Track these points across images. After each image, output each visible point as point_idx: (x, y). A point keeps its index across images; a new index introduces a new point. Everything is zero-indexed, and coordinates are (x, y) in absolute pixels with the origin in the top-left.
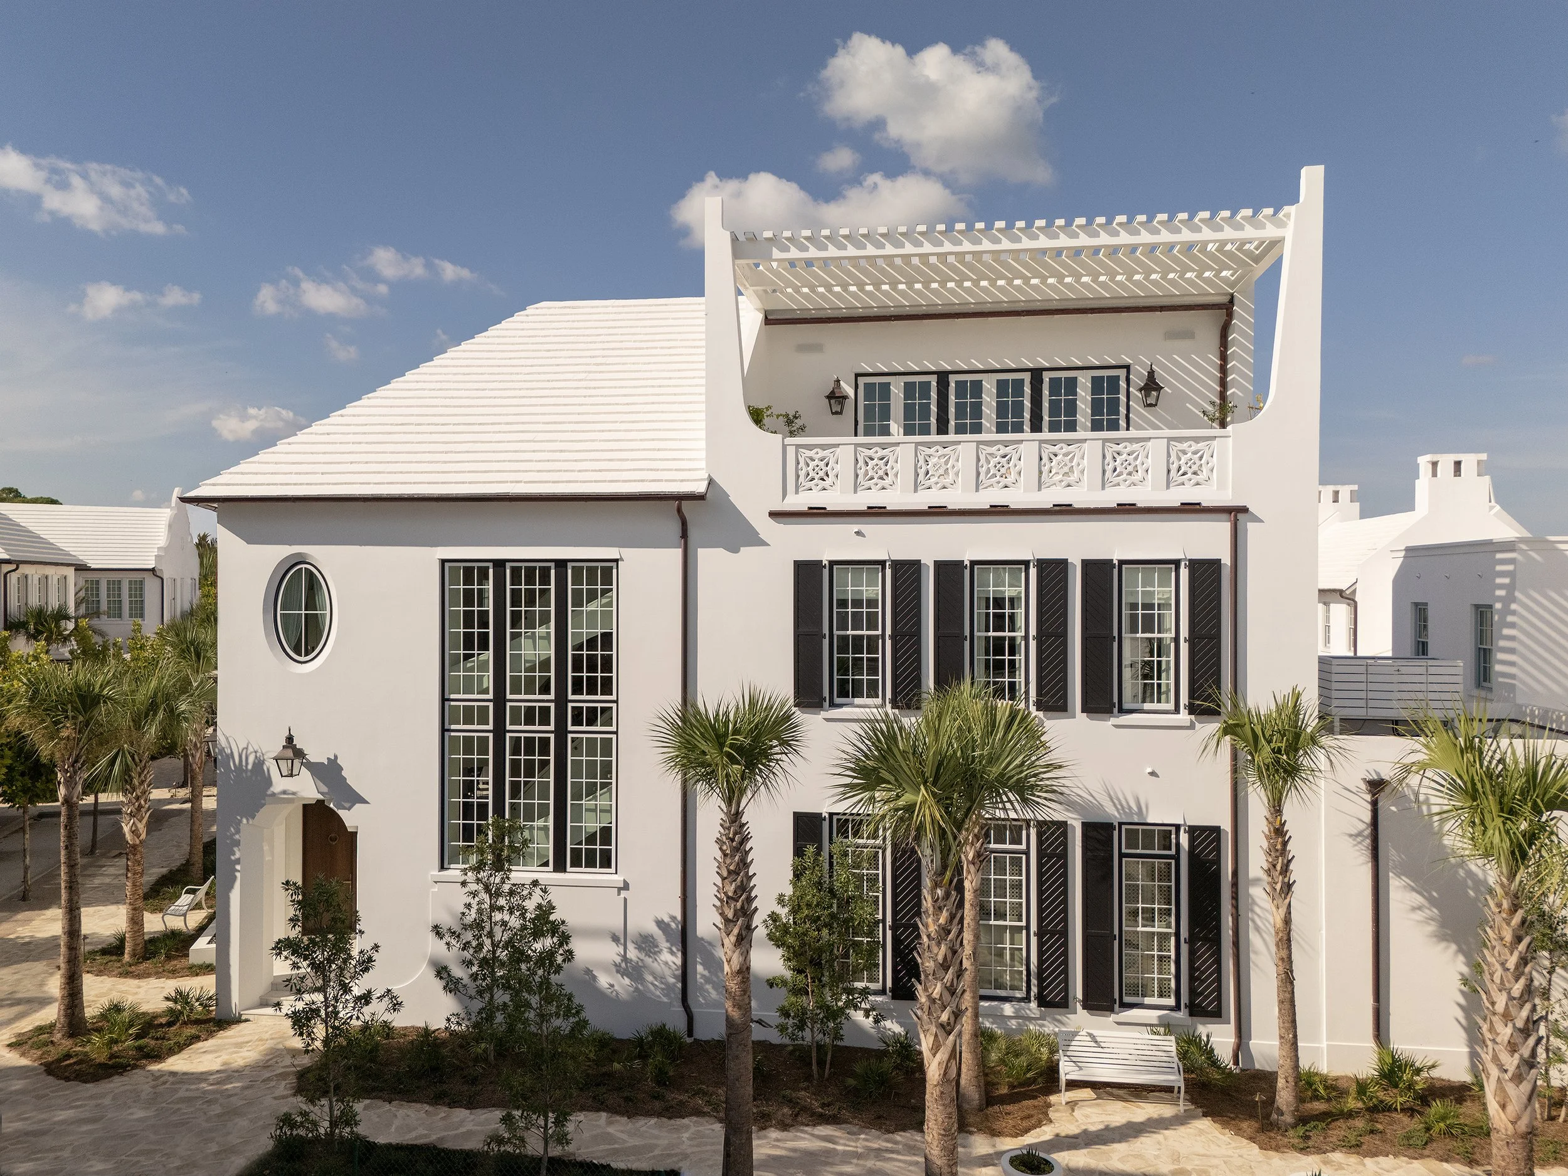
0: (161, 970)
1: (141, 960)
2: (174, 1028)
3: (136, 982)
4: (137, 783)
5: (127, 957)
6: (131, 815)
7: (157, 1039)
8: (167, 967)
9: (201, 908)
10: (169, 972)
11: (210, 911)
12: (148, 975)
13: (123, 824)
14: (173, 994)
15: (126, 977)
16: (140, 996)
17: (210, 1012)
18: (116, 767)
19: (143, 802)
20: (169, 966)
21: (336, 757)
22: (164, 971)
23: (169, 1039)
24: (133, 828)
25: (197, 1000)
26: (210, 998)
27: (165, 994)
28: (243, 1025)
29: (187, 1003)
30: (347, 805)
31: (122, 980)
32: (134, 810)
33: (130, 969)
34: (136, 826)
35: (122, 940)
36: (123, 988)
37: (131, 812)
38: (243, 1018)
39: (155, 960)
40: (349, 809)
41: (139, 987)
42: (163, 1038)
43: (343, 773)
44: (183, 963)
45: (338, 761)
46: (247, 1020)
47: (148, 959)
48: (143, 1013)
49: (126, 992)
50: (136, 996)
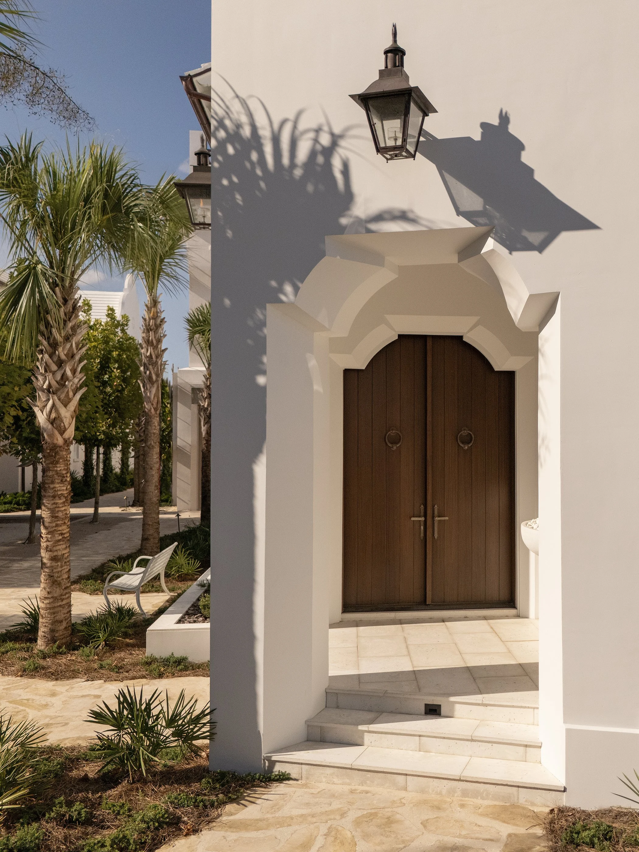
0: (96, 666)
1: (63, 649)
2: (113, 792)
3: (48, 685)
4: (59, 338)
5: (41, 644)
6: (49, 391)
7: (70, 823)
8: (107, 661)
9: (159, 590)
10: (112, 670)
11: (172, 594)
12: (72, 674)
13: (36, 410)
14: (114, 707)
15: (33, 677)
16: (51, 712)
17: (196, 751)
18: (24, 301)
19: (69, 373)
20: (112, 660)
21: (504, 119)
22: (101, 667)
23: (101, 825)
24: (53, 415)
25: (171, 722)
26: (196, 720)
27: (97, 706)
28: (279, 788)
29: (147, 730)
30: (535, 238)
31: (25, 681)
32: (54, 383)
33: (42, 662)
34: (57, 411)
35: (34, 616)
36: (24, 695)
37: (50, 386)
38: (278, 768)
39: (87, 650)
40: (541, 248)
41: (53, 694)
42: (88, 822)
43: (526, 158)
44: (138, 655)
45: (513, 129)
46: (283, 778)
47: (76, 648)
48: (51, 750)
49: (26, 703)
50: (46, 712)
